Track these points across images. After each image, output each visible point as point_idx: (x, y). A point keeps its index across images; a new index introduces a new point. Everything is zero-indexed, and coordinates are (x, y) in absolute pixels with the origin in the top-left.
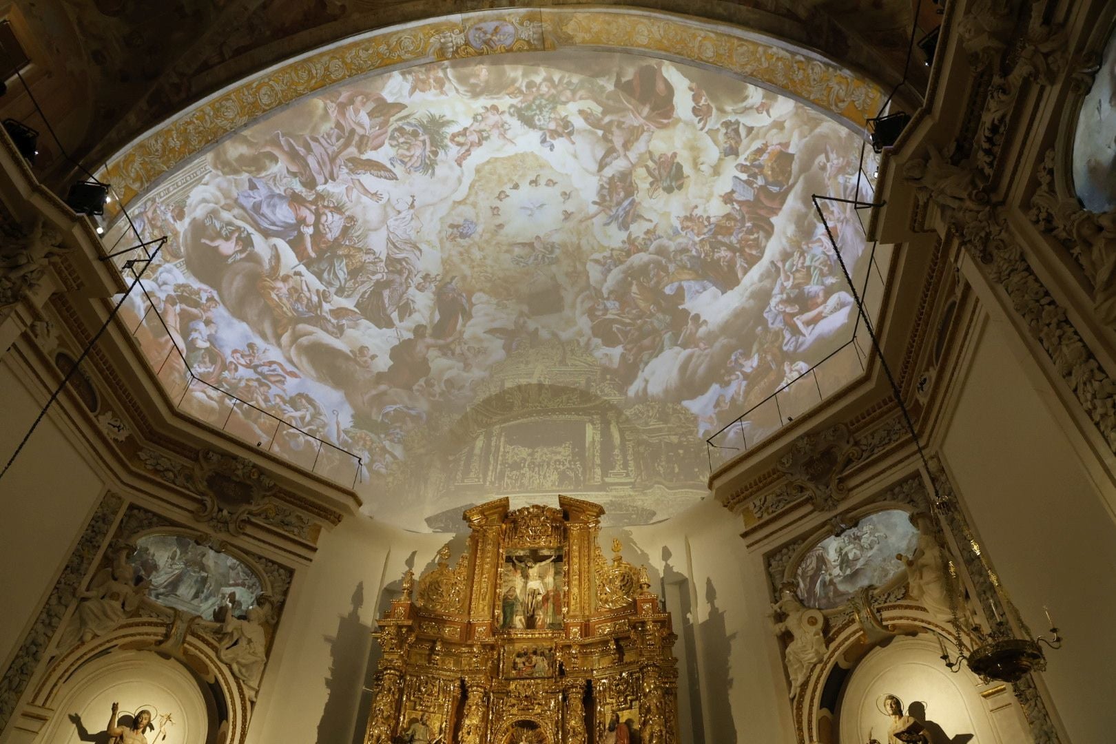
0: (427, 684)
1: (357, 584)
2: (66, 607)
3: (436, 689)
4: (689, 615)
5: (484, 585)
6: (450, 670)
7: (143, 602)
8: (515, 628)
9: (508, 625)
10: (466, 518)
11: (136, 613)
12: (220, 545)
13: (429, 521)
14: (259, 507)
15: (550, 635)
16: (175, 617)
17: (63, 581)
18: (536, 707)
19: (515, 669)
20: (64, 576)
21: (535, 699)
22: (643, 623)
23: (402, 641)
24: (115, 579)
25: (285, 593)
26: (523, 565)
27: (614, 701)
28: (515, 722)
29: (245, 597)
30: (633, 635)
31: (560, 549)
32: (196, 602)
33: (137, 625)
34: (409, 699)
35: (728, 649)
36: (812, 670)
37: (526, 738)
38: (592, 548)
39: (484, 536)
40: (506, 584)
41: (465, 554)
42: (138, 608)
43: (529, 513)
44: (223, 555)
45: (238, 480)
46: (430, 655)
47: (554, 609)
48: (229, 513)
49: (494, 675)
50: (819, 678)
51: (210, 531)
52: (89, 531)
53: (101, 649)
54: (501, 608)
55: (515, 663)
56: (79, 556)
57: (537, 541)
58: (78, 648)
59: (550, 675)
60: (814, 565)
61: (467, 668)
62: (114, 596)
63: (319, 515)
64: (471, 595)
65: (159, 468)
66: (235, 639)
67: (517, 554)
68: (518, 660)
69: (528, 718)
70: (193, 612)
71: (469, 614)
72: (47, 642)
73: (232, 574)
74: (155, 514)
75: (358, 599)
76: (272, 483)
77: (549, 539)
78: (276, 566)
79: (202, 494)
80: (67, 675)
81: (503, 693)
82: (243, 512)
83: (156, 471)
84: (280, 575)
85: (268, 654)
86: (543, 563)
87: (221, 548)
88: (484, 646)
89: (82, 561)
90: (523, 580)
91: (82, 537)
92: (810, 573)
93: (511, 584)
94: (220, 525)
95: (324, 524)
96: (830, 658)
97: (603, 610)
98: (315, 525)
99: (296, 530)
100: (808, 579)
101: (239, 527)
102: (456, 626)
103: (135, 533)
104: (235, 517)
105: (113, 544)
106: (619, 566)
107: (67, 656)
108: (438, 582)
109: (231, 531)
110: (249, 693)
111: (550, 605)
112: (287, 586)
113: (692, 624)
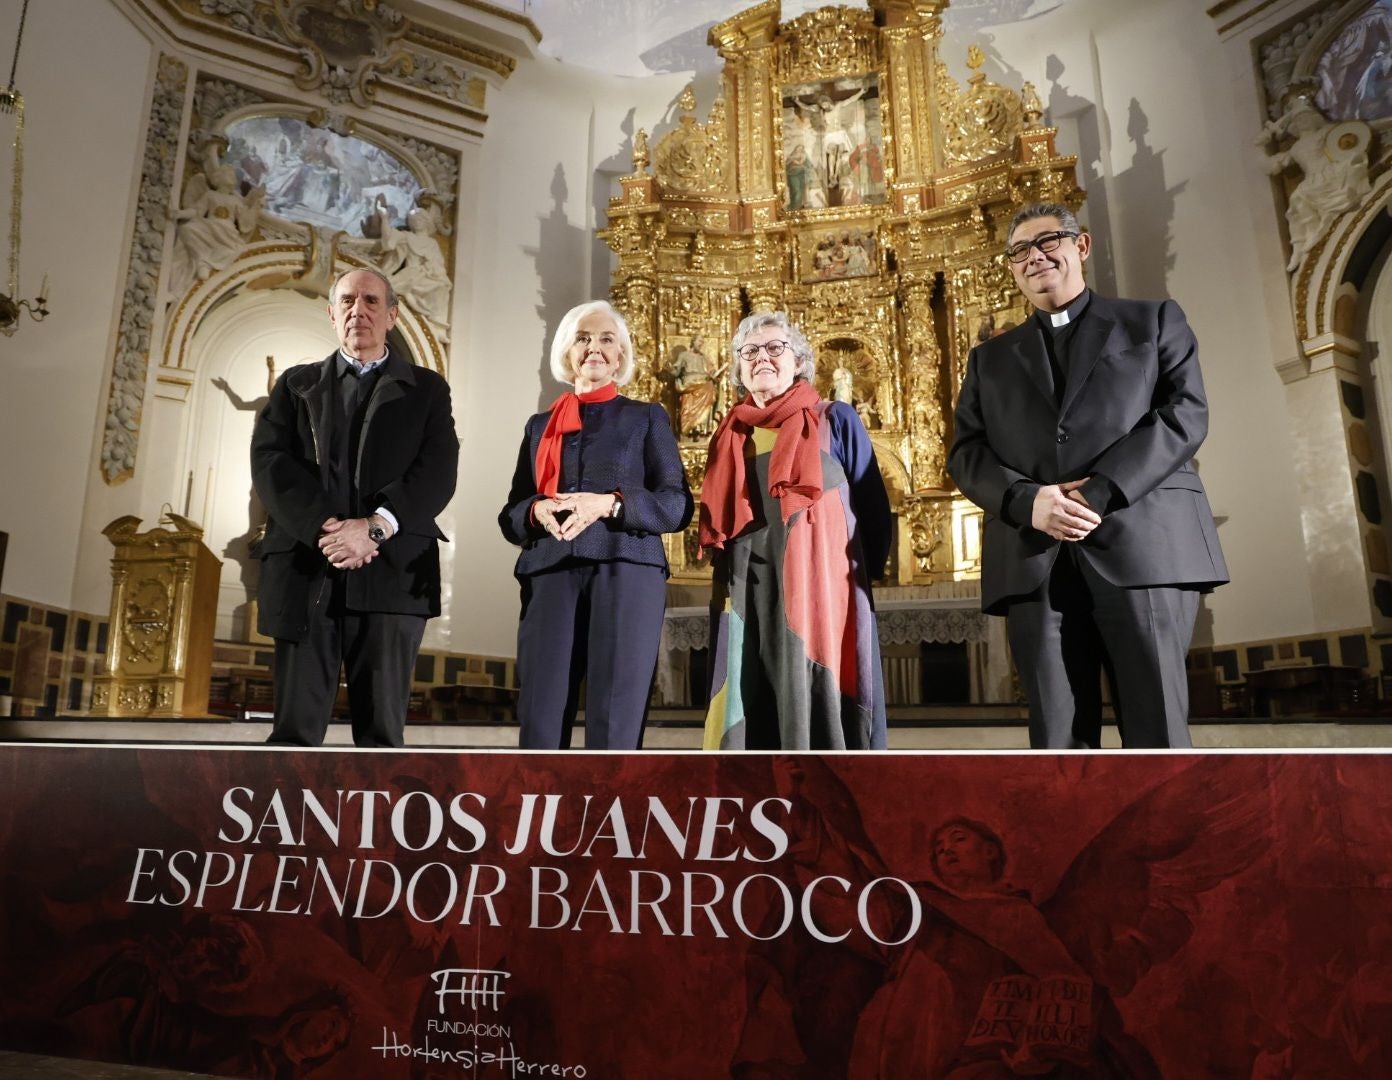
0: (691, 296)
1: (554, 166)
2: (162, 233)
3: (705, 304)
4: (1096, 165)
5: (757, 145)
6: (721, 275)
7: (262, 219)
8: (810, 207)
9: (797, 202)
10: (713, 41)
11: (256, 236)
12: (345, 123)
13: (647, 58)
14: (387, 58)
15: (868, 213)
16: (312, 235)
17: (146, 197)
18: (856, 319)
19: (817, 268)
20: (143, 190)
21: (854, 308)
22: (1035, 174)
23: (647, 239)
24: (213, 188)
25: (455, 188)
26: (814, 108)
27: (983, 299)
28: (826, 343)
29: (400, 200)
30: (1015, 195)
31: (872, 76)
32: (333, 212)
33: (263, 251)
34: (667, 320)
35: (1168, 211)
36: (1335, 224)
37: (845, 362)
38: (931, 67)
39: (746, 67)
40: (787, 142)
41: (720, 100)
42: (258, 228)
43: (815, 21)
44: (352, 140)
45: (345, 17)
46: (688, 257)
47: (869, 173)
48: (346, 70)
49: (787, 279)
50: (1346, 235)
51: (324, 103)
52: (156, 120)
53: (225, 289)
54: (784, 179)
55: (816, 260)
56: (155, 159)
57: (833, 67)
58: (195, 289)
59: (872, 272)
60: (1360, 43)
61: (746, 270)
62: (222, 212)
63: (479, 62)
64: (738, 161)
65: (222, 9)
66: (401, 261)
67: (801, 93)
68: (820, 254)
69: (844, 335)
70: (333, 227)
71: (739, 191)
72: (154, 283)
73: (373, 167)
74: (239, 86)
75: (559, 189)
76: (398, 17)
77: (853, 61)
78: (433, 149)
79: (298, 45)
80: (194, 326)
81: (803, 303)
82: (366, 69)
83: (220, 16)
84: (441, 162)
85: (451, 273)
86: (847, 102)
87: (347, 128)
88: (770, 235)
89: (161, 167)
90: (815, 133)
91: (149, 130)
92: (1348, 61)
93: (795, 142)
94: (338, 93)
95: (488, 76)
96: (1373, 200)
97: (956, 164)
98: (475, 79)
99: (449, 90)
100: (1344, 71)
101: (367, 92)
102: (722, 211)
103: (220, 117)
104: (356, 76)
105: (194, 138)
106: (980, 90)
107: (186, 300)
108: (682, 147)
109: (355, 99)
110: (439, 334)
111: (863, 168)
112: (455, 178)
113: (1102, 178)
